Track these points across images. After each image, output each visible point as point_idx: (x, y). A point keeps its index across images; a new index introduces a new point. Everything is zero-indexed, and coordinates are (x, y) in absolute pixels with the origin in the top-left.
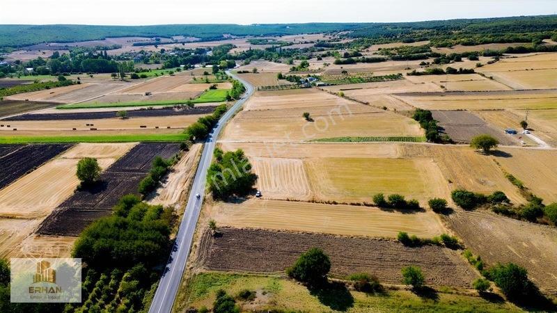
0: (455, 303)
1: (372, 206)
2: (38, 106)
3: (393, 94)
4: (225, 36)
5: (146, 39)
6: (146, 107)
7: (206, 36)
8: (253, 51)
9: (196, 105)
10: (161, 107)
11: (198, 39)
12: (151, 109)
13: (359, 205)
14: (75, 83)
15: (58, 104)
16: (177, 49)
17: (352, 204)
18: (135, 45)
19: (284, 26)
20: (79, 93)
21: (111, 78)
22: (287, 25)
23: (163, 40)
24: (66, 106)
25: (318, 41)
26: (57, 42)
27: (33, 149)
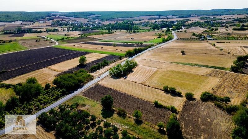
0: (145, 128)
1: (162, 90)
2: (95, 40)
3: (244, 47)
4: (192, 15)
5: (155, 16)
6: (125, 43)
7: (182, 15)
8: (196, 22)
9: (143, 44)
10: (131, 43)
11: (177, 17)
12: (127, 44)
13: (157, 89)
14: (112, 33)
15: (101, 40)
16: (163, 21)
17: (155, 88)
18: (149, 19)
19: (228, 10)
20: (110, 36)
21: (126, 32)
22: (230, 10)
23: (162, 17)
24: (102, 41)
25: (237, 18)
26: (122, 18)
27: (80, 53)
